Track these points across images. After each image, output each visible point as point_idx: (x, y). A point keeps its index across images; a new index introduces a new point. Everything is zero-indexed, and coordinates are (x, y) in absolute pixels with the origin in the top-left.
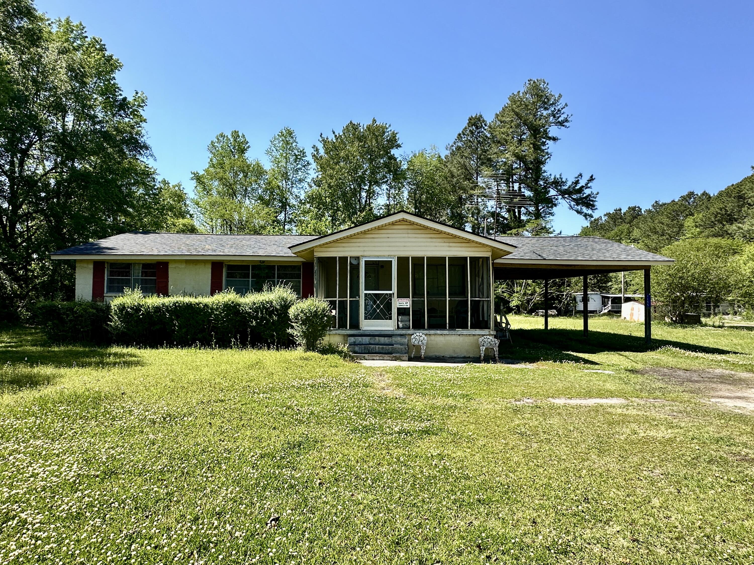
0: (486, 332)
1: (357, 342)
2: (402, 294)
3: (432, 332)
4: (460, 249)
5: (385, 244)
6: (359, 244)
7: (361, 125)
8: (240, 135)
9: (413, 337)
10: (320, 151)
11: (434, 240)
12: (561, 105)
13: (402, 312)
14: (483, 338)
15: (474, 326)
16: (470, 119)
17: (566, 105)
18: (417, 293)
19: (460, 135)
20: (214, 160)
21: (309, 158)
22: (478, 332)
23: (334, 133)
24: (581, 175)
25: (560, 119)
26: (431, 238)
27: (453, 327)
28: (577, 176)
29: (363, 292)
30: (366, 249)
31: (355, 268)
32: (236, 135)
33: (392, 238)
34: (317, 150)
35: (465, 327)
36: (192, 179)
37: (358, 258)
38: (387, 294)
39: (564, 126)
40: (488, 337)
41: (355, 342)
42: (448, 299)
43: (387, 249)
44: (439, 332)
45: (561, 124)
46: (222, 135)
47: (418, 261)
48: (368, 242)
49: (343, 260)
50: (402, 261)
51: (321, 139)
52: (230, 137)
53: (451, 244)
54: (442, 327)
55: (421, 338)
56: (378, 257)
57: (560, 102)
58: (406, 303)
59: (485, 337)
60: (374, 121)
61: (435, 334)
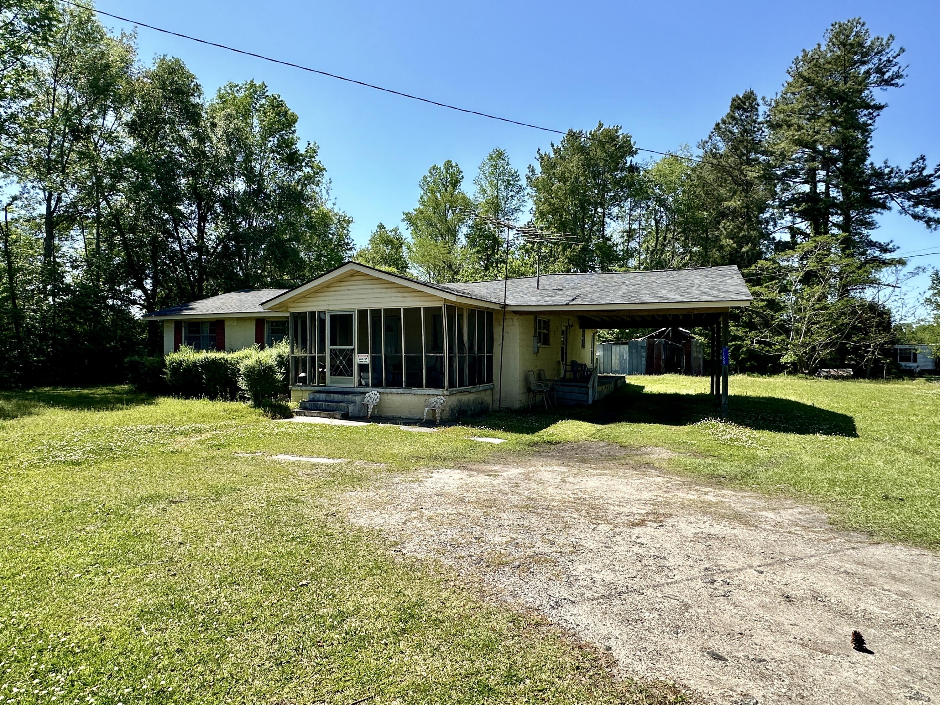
0: (439, 391)
1: (316, 399)
2: (363, 350)
3: (388, 390)
4: (413, 299)
5: (345, 297)
6: (324, 298)
7: (584, 132)
8: (454, 164)
9: (367, 395)
10: (536, 172)
11: (390, 290)
12: (892, 53)
13: (363, 368)
14: (436, 398)
15: (428, 386)
16: (734, 100)
17: (902, 50)
18: (376, 349)
19: (718, 125)
20: (425, 198)
21: (523, 182)
22: (432, 391)
23: (553, 146)
24: (923, 158)
25: (886, 77)
26: (387, 288)
27: (410, 385)
28: (915, 160)
29: (328, 347)
30: (330, 303)
31: (322, 322)
32: (448, 164)
33: (352, 290)
34: (533, 171)
35: (420, 386)
36: (403, 220)
37: (324, 312)
38: (348, 350)
39: (893, 85)
40: (442, 397)
41: (313, 398)
42: (403, 354)
43: (349, 302)
44: (394, 390)
45: (888, 82)
46: (435, 168)
47: (376, 313)
48: (331, 296)
49: (313, 314)
50: (362, 313)
51: (538, 157)
52: (442, 168)
53: (405, 294)
54: (398, 385)
55: (376, 397)
56: (341, 311)
57: (891, 47)
58: (365, 359)
59: (439, 397)
60: (601, 125)
61: (391, 393)
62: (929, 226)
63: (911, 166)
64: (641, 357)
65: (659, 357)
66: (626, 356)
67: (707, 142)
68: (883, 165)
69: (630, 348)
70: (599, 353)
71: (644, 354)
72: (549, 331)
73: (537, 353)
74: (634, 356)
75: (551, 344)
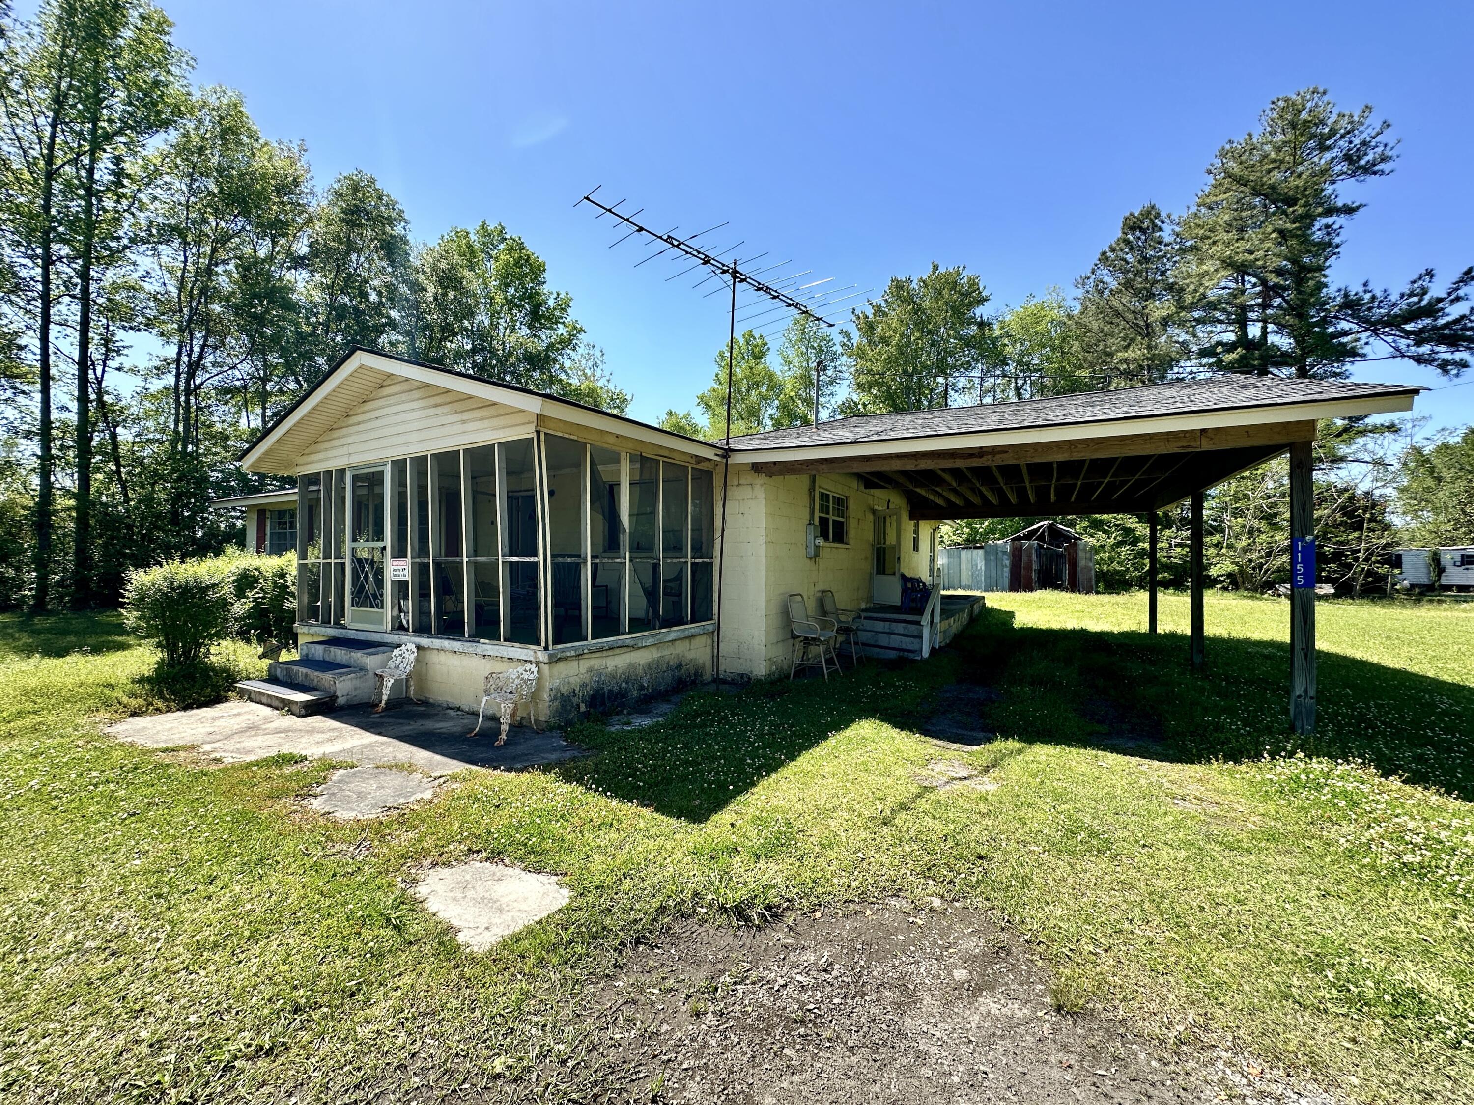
0: (528, 652)
4: (481, 425)
5: (373, 435)
6: (342, 441)
9: (397, 651)
15: (509, 638)
16: (1127, 219)
17: (1387, 125)
19: (1104, 253)
22: (516, 650)
24: (1430, 273)
27: (477, 633)
29: (349, 544)
30: (352, 448)
33: (382, 417)
35: (494, 636)
37: (343, 471)
38: (377, 549)
40: (533, 668)
42: (465, 560)
43: (378, 444)
44: (446, 644)
48: (352, 435)
49: (328, 476)
51: (853, 318)
54: (456, 631)
55: (411, 657)
56: (367, 466)
58: (403, 570)
59: (528, 666)
62: (1446, 372)
63: (1409, 286)
64: (1003, 566)
65: (1029, 567)
66: (981, 565)
67: (1088, 278)
68: (1361, 289)
69: (987, 554)
70: (941, 561)
71: (1007, 563)
72: (847, 518)
73: (816, 556)
74: (993, 564)
75: (851, 541)
